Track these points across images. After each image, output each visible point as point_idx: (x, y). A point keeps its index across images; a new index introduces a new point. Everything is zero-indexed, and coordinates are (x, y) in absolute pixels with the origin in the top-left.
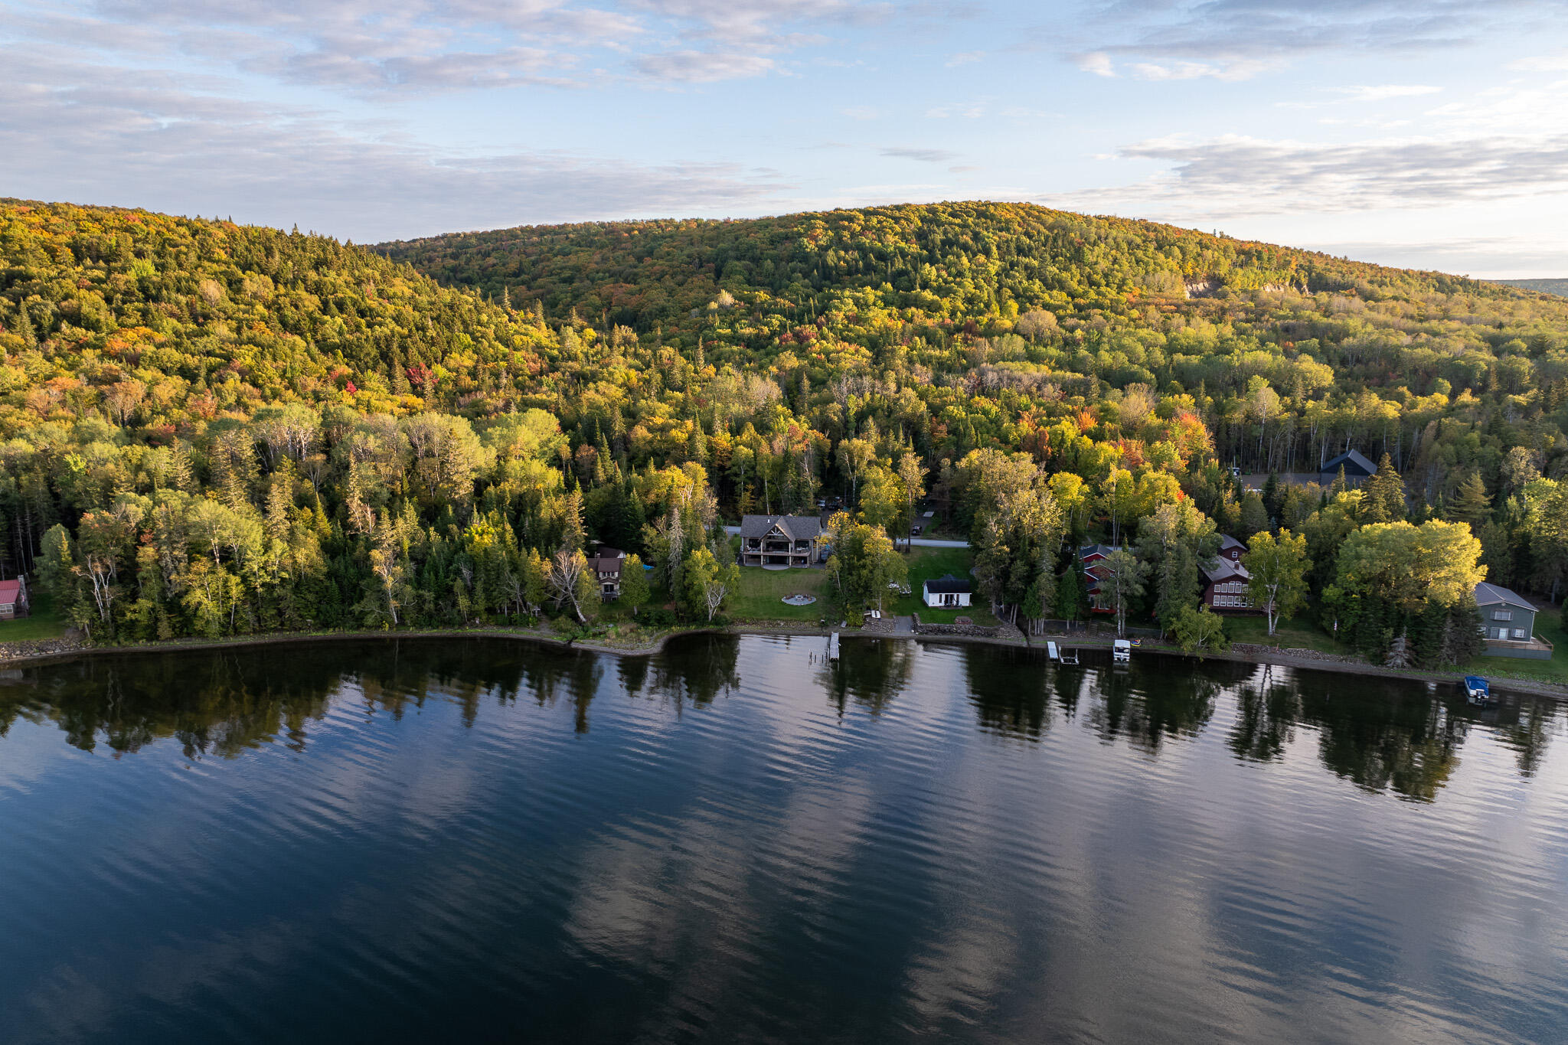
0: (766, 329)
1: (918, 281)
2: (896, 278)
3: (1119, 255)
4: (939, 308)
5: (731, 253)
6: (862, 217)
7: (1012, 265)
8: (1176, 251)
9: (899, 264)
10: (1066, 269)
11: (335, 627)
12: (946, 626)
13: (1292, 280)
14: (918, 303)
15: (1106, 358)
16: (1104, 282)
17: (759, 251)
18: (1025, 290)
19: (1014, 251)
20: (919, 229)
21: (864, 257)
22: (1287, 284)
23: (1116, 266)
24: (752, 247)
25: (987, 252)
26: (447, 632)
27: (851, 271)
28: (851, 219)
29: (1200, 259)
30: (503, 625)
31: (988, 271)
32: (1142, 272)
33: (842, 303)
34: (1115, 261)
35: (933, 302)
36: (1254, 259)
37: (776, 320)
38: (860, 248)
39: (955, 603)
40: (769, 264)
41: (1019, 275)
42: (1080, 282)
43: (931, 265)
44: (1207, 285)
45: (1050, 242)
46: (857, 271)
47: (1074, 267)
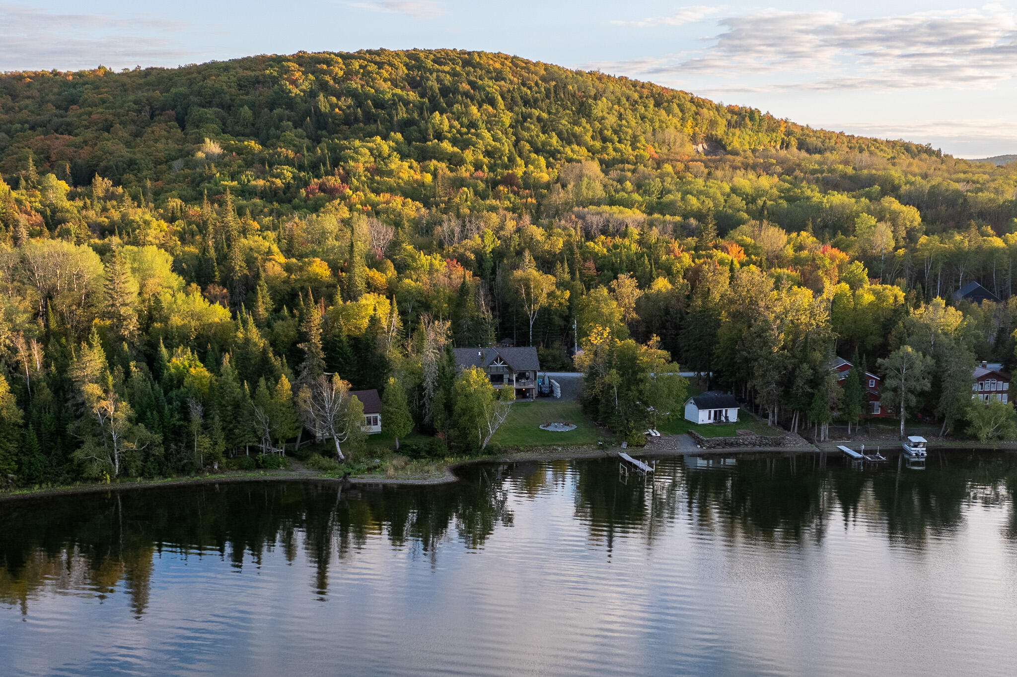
0: (278, 182)
1: (431, 132)
2: (405, 126)
3: (622, 110)
4: (461, 162)
5: (193, 98)
6: (340, 60)
7: (525, 118)
8: (676, 110)
9: (402, 113)
10: (576, 123)
11: (41, 483)
12: (732, 439)
13: (782, 143)
14: (440, 156)
15: (694, 201)
16: (616, 139)
17: (228, 97)
18: (544, 144)
19: (520, 102)
20: (407, 75)
21: (360, 104)
22: (778, 147)
23: (624, 122)
24: (219, 92)
25: (492, 102)
26: (184, 480)
27: (349, 120)
28: (328, 62)
29: (698, 117)
30: (247, 469)
31: (503, 122)
32: (649, 129)
33: (357, 153)
34: (620, 117)
35: (454, 154)
36: (747, 120)
37: (288, 172)
38: (353, 94)
39: (723, 419)
40: (246, 111)
41: (535, 129)
42: (593, 138)
43: (441, 114)
44: (706, 146)
45: (552, 95)
46: (357, 120)
47: (584, 121)
